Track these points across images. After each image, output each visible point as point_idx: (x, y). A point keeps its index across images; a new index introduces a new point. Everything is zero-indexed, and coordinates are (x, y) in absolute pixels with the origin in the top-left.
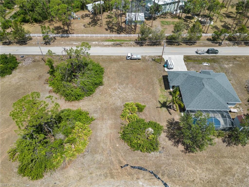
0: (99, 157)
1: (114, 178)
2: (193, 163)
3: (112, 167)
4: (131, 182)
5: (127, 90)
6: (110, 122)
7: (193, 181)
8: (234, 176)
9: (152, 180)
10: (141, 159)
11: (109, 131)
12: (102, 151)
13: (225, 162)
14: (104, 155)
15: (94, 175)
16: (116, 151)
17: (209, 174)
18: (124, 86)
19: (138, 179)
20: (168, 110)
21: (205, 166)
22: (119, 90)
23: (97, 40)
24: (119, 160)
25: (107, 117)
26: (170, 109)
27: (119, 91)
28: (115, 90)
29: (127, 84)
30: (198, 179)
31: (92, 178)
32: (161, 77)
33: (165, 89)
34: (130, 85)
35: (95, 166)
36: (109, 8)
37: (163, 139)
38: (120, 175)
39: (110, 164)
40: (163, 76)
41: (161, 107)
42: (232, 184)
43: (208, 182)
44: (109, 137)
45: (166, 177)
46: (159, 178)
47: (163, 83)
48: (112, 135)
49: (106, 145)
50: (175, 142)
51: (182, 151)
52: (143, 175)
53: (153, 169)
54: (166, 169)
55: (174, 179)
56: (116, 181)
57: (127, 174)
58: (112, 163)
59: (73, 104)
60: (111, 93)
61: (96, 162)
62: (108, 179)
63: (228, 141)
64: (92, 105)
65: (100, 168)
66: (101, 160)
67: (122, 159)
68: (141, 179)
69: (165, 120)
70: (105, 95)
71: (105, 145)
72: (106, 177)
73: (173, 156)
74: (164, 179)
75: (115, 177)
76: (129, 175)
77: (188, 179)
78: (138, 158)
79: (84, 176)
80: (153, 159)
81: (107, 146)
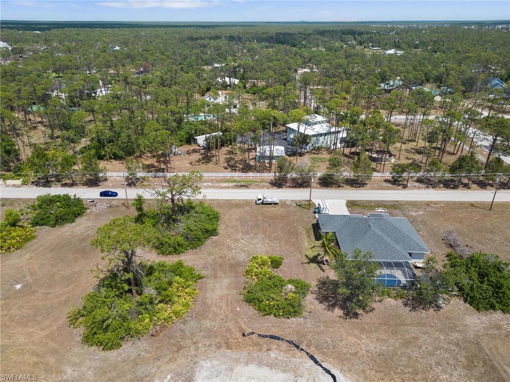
0: (209, 324)
1: (231, 349)
2: (356, 331)
4: (258, 354)
5: (255, 241)
6: (226, 281)
7: (356, 353)
8: (421, 347)
9: (291, 352)
10: (275, 326)
11: (225, 292)
12: (214, 316)
13: (406, 331)
14: (217, 321)
15: (200, 345)
16: (236, 316)
17: (381, 345)
18: (251, 236)
19: (269, 350)
20: (320, 267)
21: (374, 336)
22: (243, 241)
23: (211, 181)
24: (240, 328)
25: (223, 275)
26: (322, 265)
27: (242, 243)
28: (237, 240)
29: (256, 234)
30: (364, 352)
31: (197, 349)
32: (310, 226)
33: (316, 241)
34: (260, 236)
35: (202, 334)
36: (230, 141)
37: (310, 301)
38: (241, 345)
39: (225, 332)
40: (312, 224)
41: (308, 263)
42: (417, 357)
43: (379, 355)
44: (225, 299)
45: (313, 348)
46: (302, 350)
47: (313, 233)
48: (229, 297)
49: (220, 309)
50: (329, 306)
51: (340, 317)
52: (277, 345)
53: (294, 339)
54: (314, 339)
55: (325, 350)
56: (234, 352)
57: (252, 344)
58: (228, 330)
59: (170, 259)
60: (230, 244)
61: (203, 329)
62: (221, 350)
63: (412, 305)
64: (200, 260)
65: (209, 337)
66: (213, 327)
67: (244, 326)
68: (274, 350)
69: (315, 278)
70: (221, 247)
71: (218, 309)
72: (219, 348)
73: (325, 322)
74: (310, 350)
75: (233, 347)
76: (255, 345)
77: (348, 351)
78: (270, 325)
79: (185, 346)
80: (293, 326)
81: (222, 310)
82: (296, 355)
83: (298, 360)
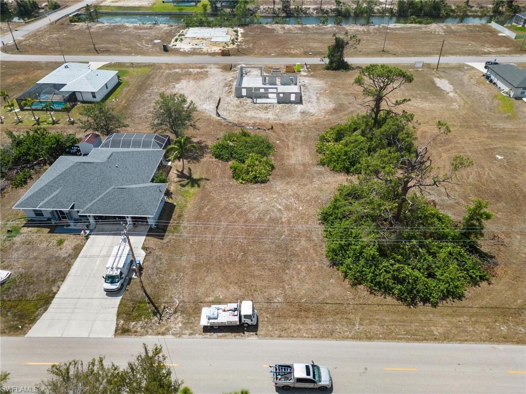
3: (283, 129)
81: (291, 142)
82: (237, 121)
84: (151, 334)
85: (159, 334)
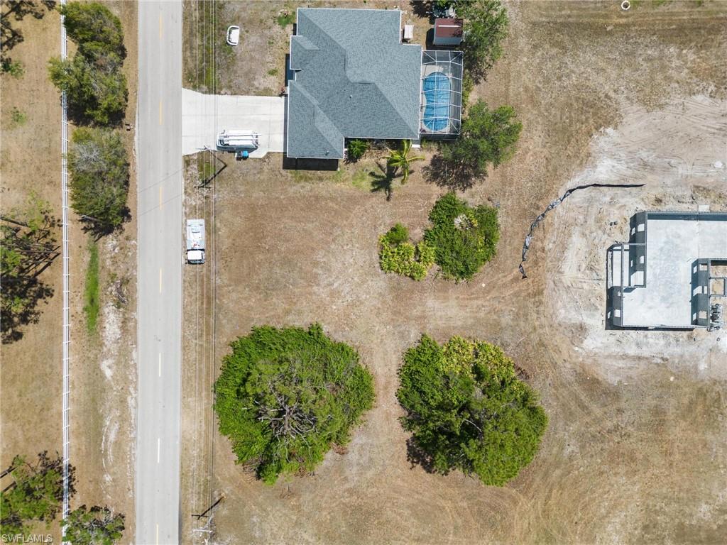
0: (507, 317)
1: (543, 290)
2: (518, 152)
3: (523, 294)
4: (548, 261)
5: (337, 265)
7: (547, 159)
8: (539, 89)
9: (546, 227)
10: (510, 242)
11: (453, 303)
12: (495, 313)
13: (516, 95)
14: (503, 308)
15: (537, 323)
16: (494, 287)
17: (536, 130)
18: (320, 272)
19: (543, 250)
20: (400, 175)
22: (336, 285)
24: (512, 281)
25: (419, 308)
27: (341, 285)
28: (334, 294)
29: (316, 264)
30: (545, 150)
31: (542, 326)
33: (335, 170)
34: (320, 256)
35: (522, 324)
38: (537, 279)
39: (519, 298)
40: (284, 168)
42: (551, 97)
44: (466, 302)
45: (541, 203)
47: (313, 172)
48: (461, 297)
49: (483, 306)
50: (477, 177)
51: (495, 166)
52: (537, 241)
53: (528, 222)
54: (528, 200)
55: (543, 191)
56: (547, 287)
57: (536, 268)
58: (516, 295)
59: (381, 387)
60: (345, 303)
61: (515, 323)
62: (543, 300)
63: (477, 74)
64: (385, 344)
65: (526, 315)
66: (511, 313)
67: (510, 278)
68: (544, 244)
69: (424, 185)
70: (354, 317)
71: (483, 309)
72: (541, 303)
73: (504, 184)
74: (544, 207)
75: (541, 288)
76: (537, 264)
77: (544, 167)
78: (508, 248)
79: (538, 339)
80: (510, 221)
81: (484, 304)
82: (550, 222)
83: (556, 219)
84: (185, 183)
85: (185, 189)
